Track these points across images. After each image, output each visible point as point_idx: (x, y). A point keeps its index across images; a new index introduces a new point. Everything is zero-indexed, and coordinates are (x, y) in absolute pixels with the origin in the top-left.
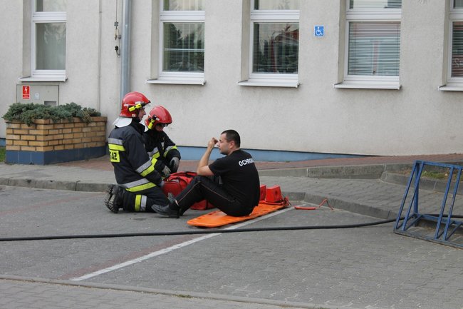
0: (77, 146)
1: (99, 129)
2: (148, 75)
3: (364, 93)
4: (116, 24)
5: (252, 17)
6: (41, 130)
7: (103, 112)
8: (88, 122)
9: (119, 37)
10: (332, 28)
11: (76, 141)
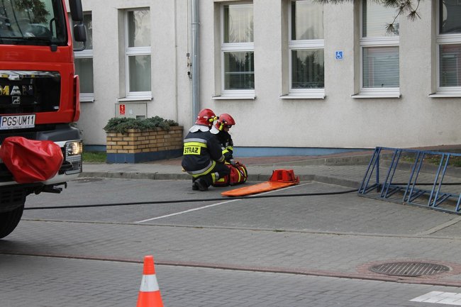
0: (160, 149)
1: (177, 135)
2: (213, 92)
3: (374, 101)
4: (188, 55)
5: (290, 46)
6: (132, 138)
7: (180, 123)
8: (168, 131)
9: (190, 65)
10: (349, 52)
11: (159, 145)
